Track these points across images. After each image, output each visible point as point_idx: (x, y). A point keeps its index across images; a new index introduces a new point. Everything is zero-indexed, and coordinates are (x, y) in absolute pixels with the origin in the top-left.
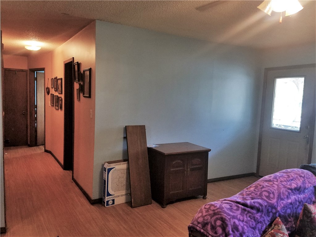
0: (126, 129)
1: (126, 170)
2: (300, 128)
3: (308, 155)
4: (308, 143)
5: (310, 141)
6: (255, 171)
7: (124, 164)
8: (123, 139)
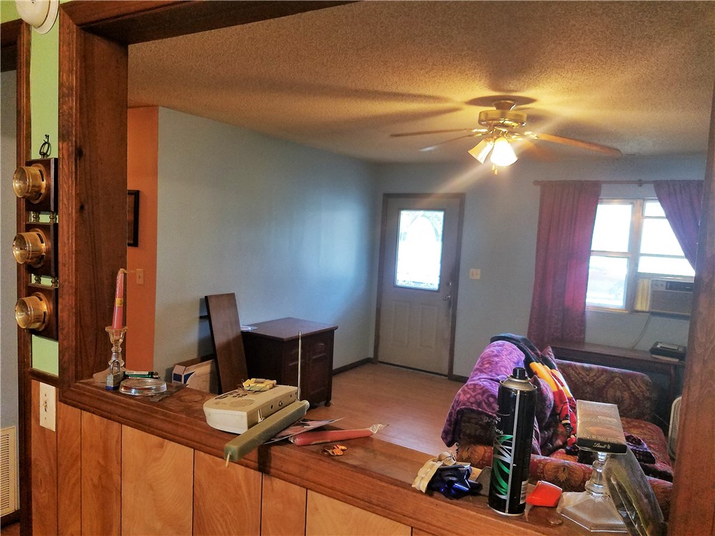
0: (206, 301)
1: (209, 376)
2: (440, 285)
3: (450, 323)
4: (450, 305)
5: (452, 304)
6: (371, 355)
7: (207, 364)
8: (198, 319)
